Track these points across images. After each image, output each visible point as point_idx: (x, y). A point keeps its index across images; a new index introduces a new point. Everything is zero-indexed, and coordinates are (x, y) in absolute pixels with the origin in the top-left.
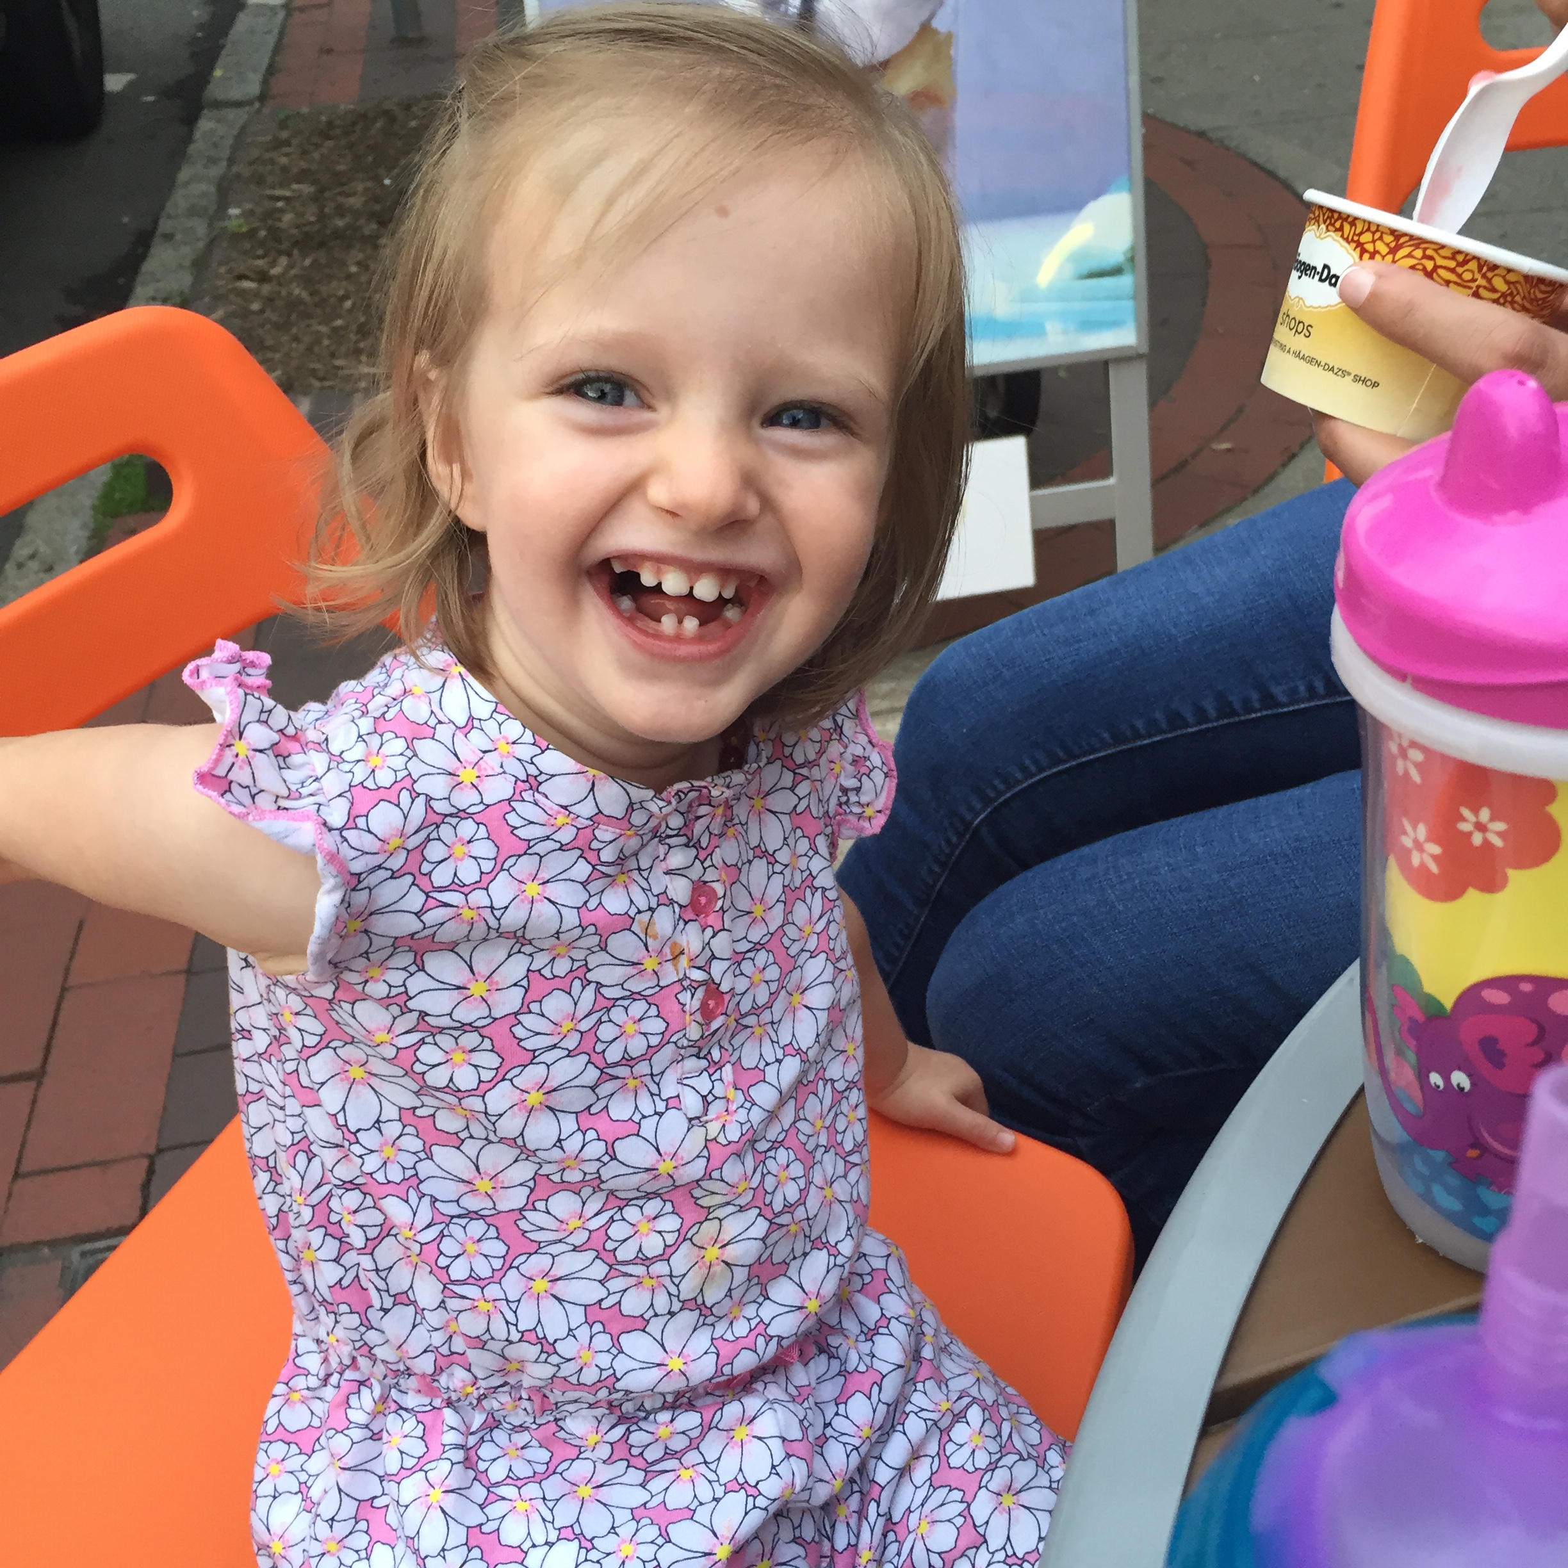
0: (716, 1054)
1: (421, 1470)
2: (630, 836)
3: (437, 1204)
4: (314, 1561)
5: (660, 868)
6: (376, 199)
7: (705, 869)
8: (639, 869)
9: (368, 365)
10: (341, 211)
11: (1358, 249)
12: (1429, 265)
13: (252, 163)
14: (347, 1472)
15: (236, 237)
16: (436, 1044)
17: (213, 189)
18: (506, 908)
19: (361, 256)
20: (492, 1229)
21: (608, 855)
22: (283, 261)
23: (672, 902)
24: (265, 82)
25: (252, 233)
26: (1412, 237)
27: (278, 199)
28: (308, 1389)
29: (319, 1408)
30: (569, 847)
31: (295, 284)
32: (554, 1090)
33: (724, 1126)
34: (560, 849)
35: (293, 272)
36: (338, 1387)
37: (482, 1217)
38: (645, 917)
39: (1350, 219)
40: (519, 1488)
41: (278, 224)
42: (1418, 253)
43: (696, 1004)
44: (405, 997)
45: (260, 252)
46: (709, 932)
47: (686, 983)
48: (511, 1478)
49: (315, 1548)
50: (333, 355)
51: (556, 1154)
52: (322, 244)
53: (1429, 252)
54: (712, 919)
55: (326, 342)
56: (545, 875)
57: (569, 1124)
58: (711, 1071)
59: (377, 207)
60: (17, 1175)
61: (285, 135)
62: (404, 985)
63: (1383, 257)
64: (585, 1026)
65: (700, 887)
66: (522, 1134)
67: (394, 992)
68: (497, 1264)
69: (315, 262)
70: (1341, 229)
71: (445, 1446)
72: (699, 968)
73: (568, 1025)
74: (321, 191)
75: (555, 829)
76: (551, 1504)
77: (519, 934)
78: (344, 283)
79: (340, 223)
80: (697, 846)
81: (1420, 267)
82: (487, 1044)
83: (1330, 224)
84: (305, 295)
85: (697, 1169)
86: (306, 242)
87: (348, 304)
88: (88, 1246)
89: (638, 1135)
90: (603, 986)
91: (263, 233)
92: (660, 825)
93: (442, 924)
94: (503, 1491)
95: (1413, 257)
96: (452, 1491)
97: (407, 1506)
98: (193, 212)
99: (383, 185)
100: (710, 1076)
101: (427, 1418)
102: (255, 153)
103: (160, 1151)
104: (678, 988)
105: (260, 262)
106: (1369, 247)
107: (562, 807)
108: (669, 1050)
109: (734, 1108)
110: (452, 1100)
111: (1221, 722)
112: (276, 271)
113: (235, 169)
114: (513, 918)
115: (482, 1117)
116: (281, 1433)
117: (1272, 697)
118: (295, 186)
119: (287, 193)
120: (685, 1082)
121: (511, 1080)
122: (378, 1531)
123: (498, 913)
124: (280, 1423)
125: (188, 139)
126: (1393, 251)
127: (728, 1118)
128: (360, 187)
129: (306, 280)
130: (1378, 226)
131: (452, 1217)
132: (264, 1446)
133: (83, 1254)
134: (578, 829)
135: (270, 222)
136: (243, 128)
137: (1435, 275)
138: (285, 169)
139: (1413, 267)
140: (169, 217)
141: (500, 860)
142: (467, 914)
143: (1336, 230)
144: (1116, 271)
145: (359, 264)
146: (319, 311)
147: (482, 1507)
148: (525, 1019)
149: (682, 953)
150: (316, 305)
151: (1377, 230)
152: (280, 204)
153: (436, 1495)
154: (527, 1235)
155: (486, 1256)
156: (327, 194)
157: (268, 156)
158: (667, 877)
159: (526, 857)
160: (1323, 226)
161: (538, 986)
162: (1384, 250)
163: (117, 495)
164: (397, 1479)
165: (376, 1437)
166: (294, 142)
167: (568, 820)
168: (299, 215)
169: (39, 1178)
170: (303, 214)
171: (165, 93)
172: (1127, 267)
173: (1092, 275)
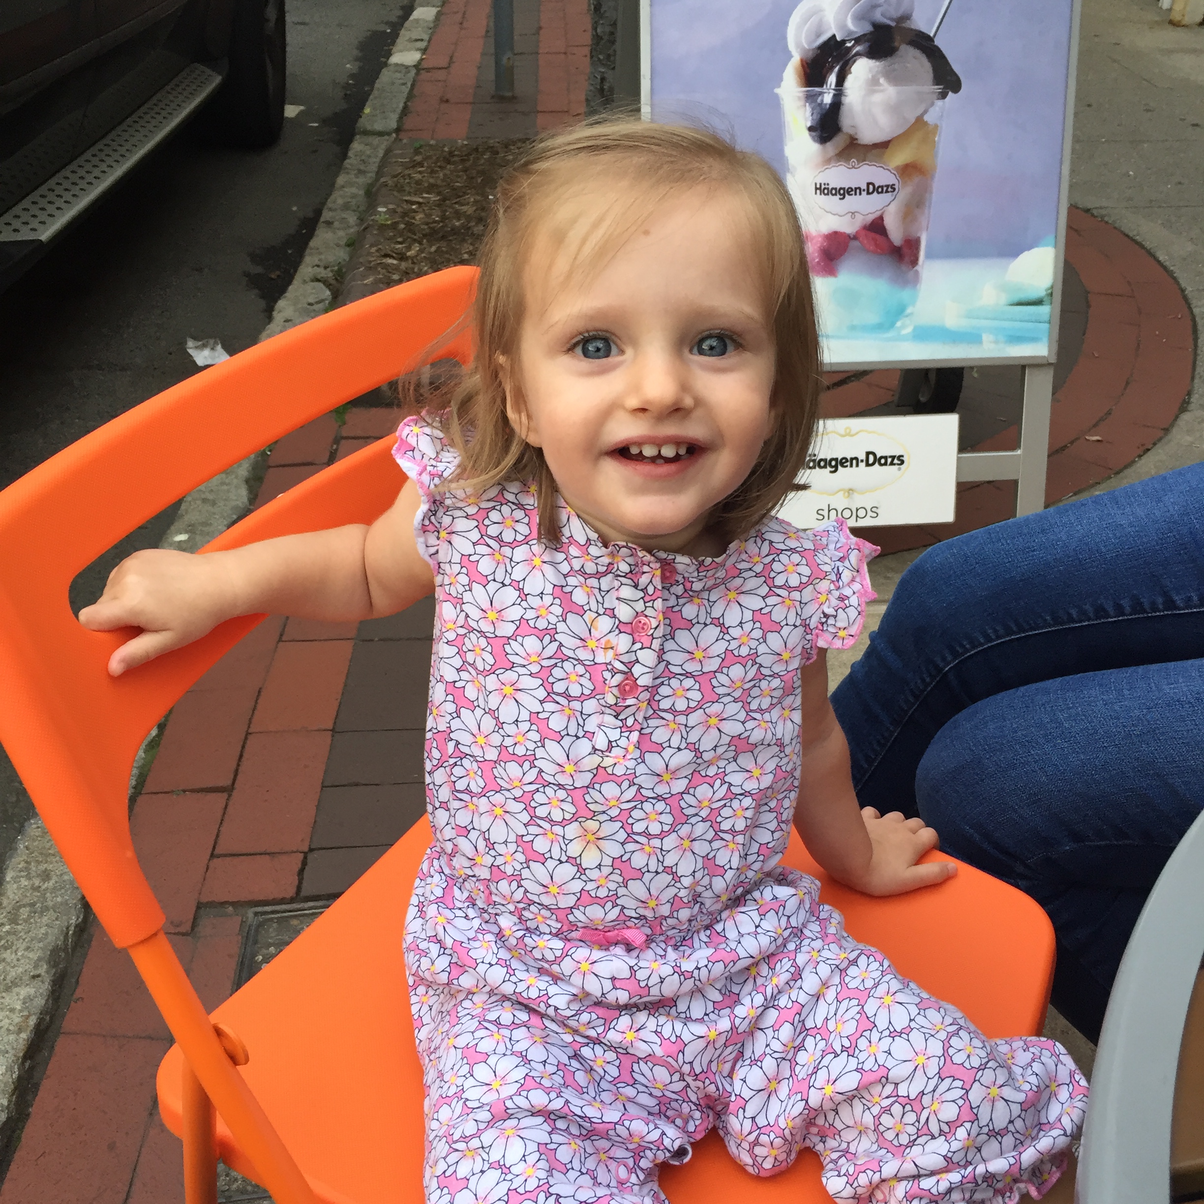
6: (483, 208)
10: (458, 215)
13: (396, 176)
15: (382, 227)
17: (362, 193)
19: (471, 248)
22: (416, 247)
24: (400, 119)
25: (394, 226)
27: (413, 203)
31: (423, 264)
35: (424, 255)
41: (413, 221)
45: (400, 239)
52: (443, 237)
59: (483, 214)
60: (212, 856)
61: (418, 158)
69: (439, 251)
74: (444, 200)
79: (457, 223)
86: (433, 235)
88: (259, 909)
91: (402, 226)
98: (346, 207)
99: (488, 199)
102: (398, 169)
103: (311, 850)
105: (400, 246)
111: (1133, 617)
112: (411, 253)
113: (382, 180)
118: (426, 195)
119: (421, 200)
125: (344, 156)
128: (472, 199)
129: (433, 262)
133: (256, 914)
135: (407, 219)
136: (387, 151)
138: (418, 183)
140: (330, 209)
144: (1038, 302)
152: (414, 207)
156: (448, 202)
157: (407, 172)
166: (425, 164)
168: (428, 216)
169: (228, 859)
170: (431, 215)
171: (324, 122)
172: (1047, 300)
173: (1020, 304)
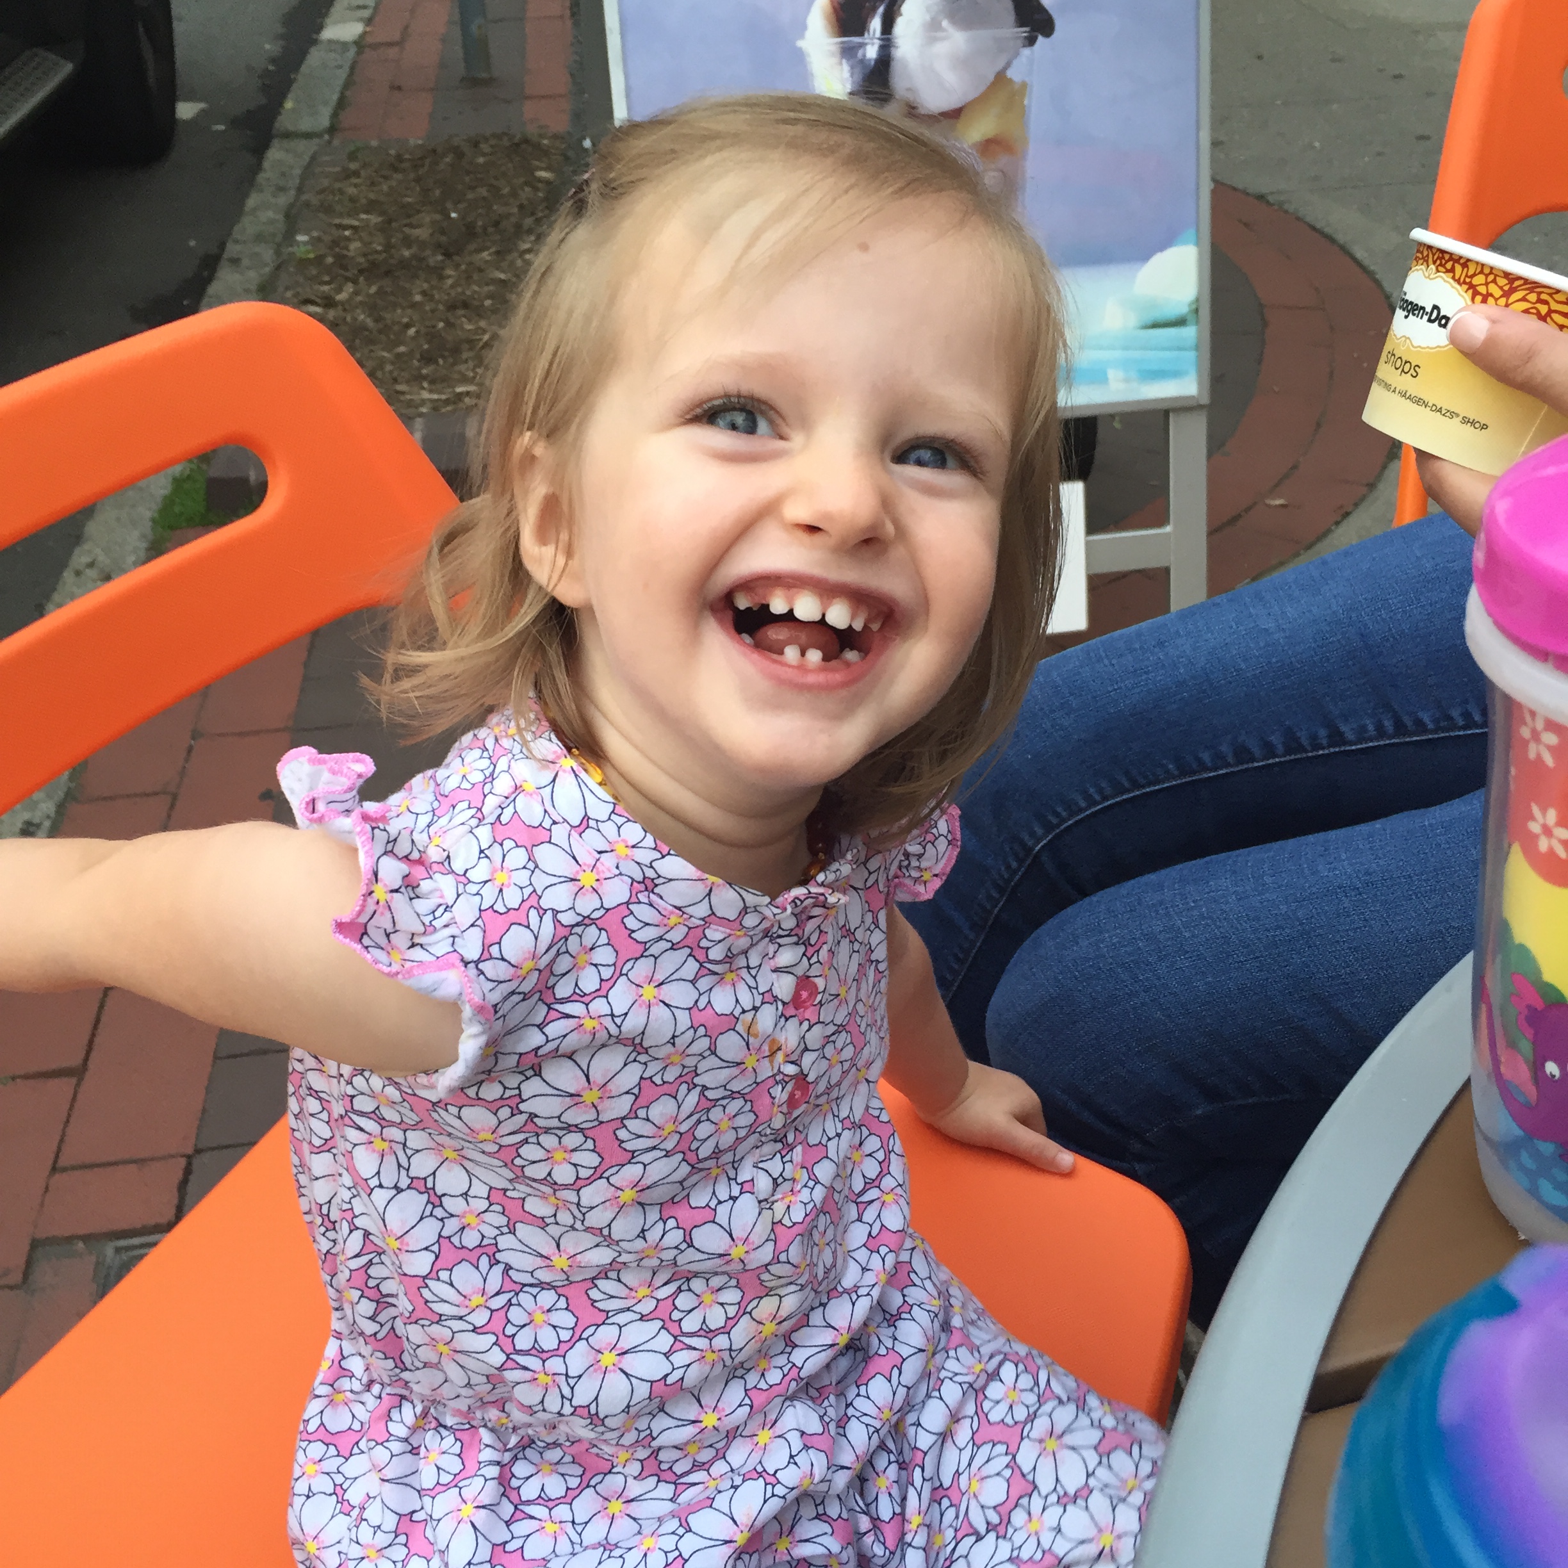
0: (790, 1138)
1: (456, 1486)
2: (739, 937)
3: (511, 1272)
4: (352, 1564)
5: (766, 968)
6: (443, 232)
7: (811, 965)
8: (748, 967)
9: (431, 391)
10: (407, 242)
11: (1470, 292)
12: (1544, 309)
13: (322, 191)
14: (386, 1484)
15: (303, 263)
16: (539, 1144)
17: (280, 217)
18: (626, 1014)
19: (425, 286)
20: (563, 1299)
21: (716, 953)
22: (349, 288)
23: (776, 998)
24: (335, 115)
25: (319, 259)
26: (1526, 281)
27: (346, 227)
28: (351, 1391)
29: (361, 1413)
30: (681, 945)
31: (358, 311)
32: (648, 1188)
33: (789, 1207)
34: (671, 948)
35: (359, 298)
36: (380, 1397)
37: (554, 1288)
38: (749, 1016)
39: (1462, 261)
40: (550, 1510)
41: (345, 252)
42: (1533, 297)
43: (785, 1096)
44: (517, 1100)
45: (327, 278)
46: (806, 1025)
47: (778, 1078)
48: (542, 1499)
49: (355, 1551)
50: (395, 381)
51: (639, 1244)
52: (388, 273)
53: (1544, 297)
54: (810, 1013)
55: (389, 367)
56: (660, 977)
57: (653, 1215)
58: (784, 1153)
59: (443, 239)
60: (54, 1169)
61: (353, 166)
62: (519, 1088)
63: (1496, 300)
64: (684, 1128)
65: (804, 982)
66: (609, 1225)
67: (508, 1093)
68: (565, 1335)
69: (381, 292)
70: (1452, 270)
71: (480, 1463)
72: (792, 1063)
73: (670, 1127)
74: (390, 221)
75: (667, 928)
76: (579, 1528)
77: (637, 1041)
78: (409, 311)
79: (407, 253)
80: (807, 943)
81: (1534, 311)
82: (590, 1144)
83: (1441, 265)
84: (370, 322)
85: (766, 1254)
86: (372, 270)
87: (412, 331)
88: (122, 1243)
89: (714, 1222)
90: (707, 1089)
91: (330, 260)
92: (772, 926)
93: (565, 1036)
94: (531, 1510)
95: (1527, 301)
96: (484, 1507)
97: (439, 1520)
98: (259, 238)
99: (449, 217)
100: (782, 1157)
101: (465, 1436)
102: (326, 182)
103: (198, 1151)
104: (771, 1082)
105: (326, 288)
106: (1482, 289)
107: (676, 907)
108: (753, 1140)
109: (799, 1187)
110: (547, 1190)
111: (1288, 758)
112: (342, 297)
113: (304, 197)
114: (633, 1024)
115: (574, 1208)
116: (321, 1433)
117: (1341, 734)
118: (364, 216)
119: (356, 223)
120: (760, 1165)
121: (608, 1179)
122: (417, 1544)
123: (618, 1021)
124: (322, 1424)
125: (258, 167)
126: (1507, 294)
127: (793, 1198)
128: (428, 219)
129: (372, 308)
130: (1492, 268)
131: (525, 1285)
132: (303, 1445)
133: (118, 1250)
134: (690, 928)
135: (337, 250)
136: (313, 158)
137: (1548, 319)
138: (352, 200)
139: (1526, 311)
140: (237, 242)
141: (619, 965)
142: (589, 1024)
143: (1448, 271)
144: (1180, 322)
145: (424, 293)
146: (383, 337)
147: (508, 1524)
148: (631, 1124)
149: (779, 1049)
150: (380, 332)
151: (1491, 273)
152: (347, 233)
153: (468, 1510)
154: (596, 1304)
155: (554, 1327)
156: (394, 225)
157: (337, 185)
158: (774, 975)
159: (643, 959)
160: (1433, 267)
161: (648, 1091)
162: (1497, 292)
163: (177, 509)
164: (432, 1493)
165: (414, 1451)
166: (363, 173)
167: (681, 920)
168: (366, 244)
169: (77, 1173)
170: (370, 243)
171: (235, 123)
172: (1191, 318)
173: (1155, 325)
